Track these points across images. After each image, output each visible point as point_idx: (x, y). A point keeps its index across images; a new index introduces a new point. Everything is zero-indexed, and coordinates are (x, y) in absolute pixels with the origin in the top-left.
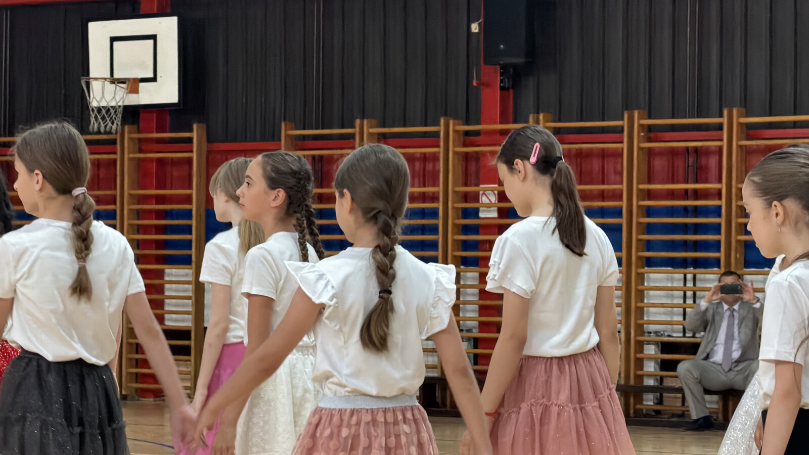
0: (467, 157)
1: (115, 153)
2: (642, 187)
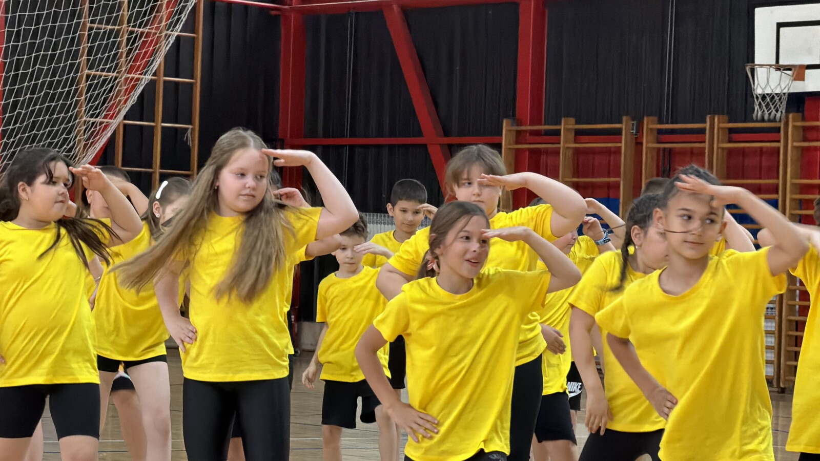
1: (779, 141)
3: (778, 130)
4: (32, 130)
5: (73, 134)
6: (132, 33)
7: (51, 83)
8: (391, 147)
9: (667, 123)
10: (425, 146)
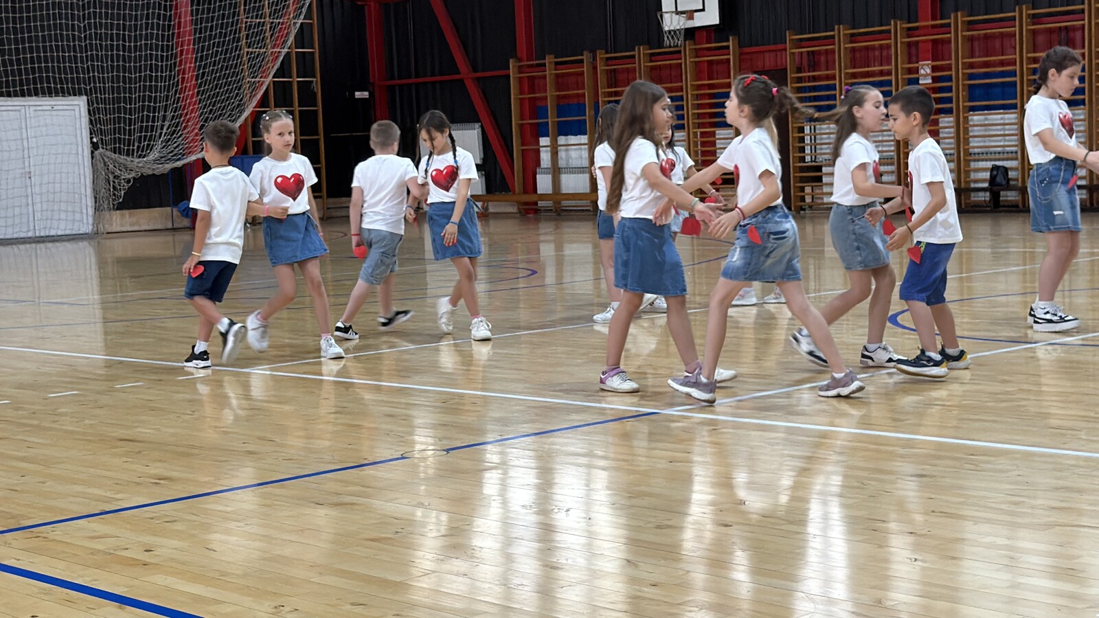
0: (909, 44)
1: (681, 59)
2: (1030, 55)
3: (679, 52)
4: (215, 89)
5: (242, 90)
6: (272, 23)
7: (225, 58)
8: (441, 82)
9: (611, 53)
10: (461, 81)
